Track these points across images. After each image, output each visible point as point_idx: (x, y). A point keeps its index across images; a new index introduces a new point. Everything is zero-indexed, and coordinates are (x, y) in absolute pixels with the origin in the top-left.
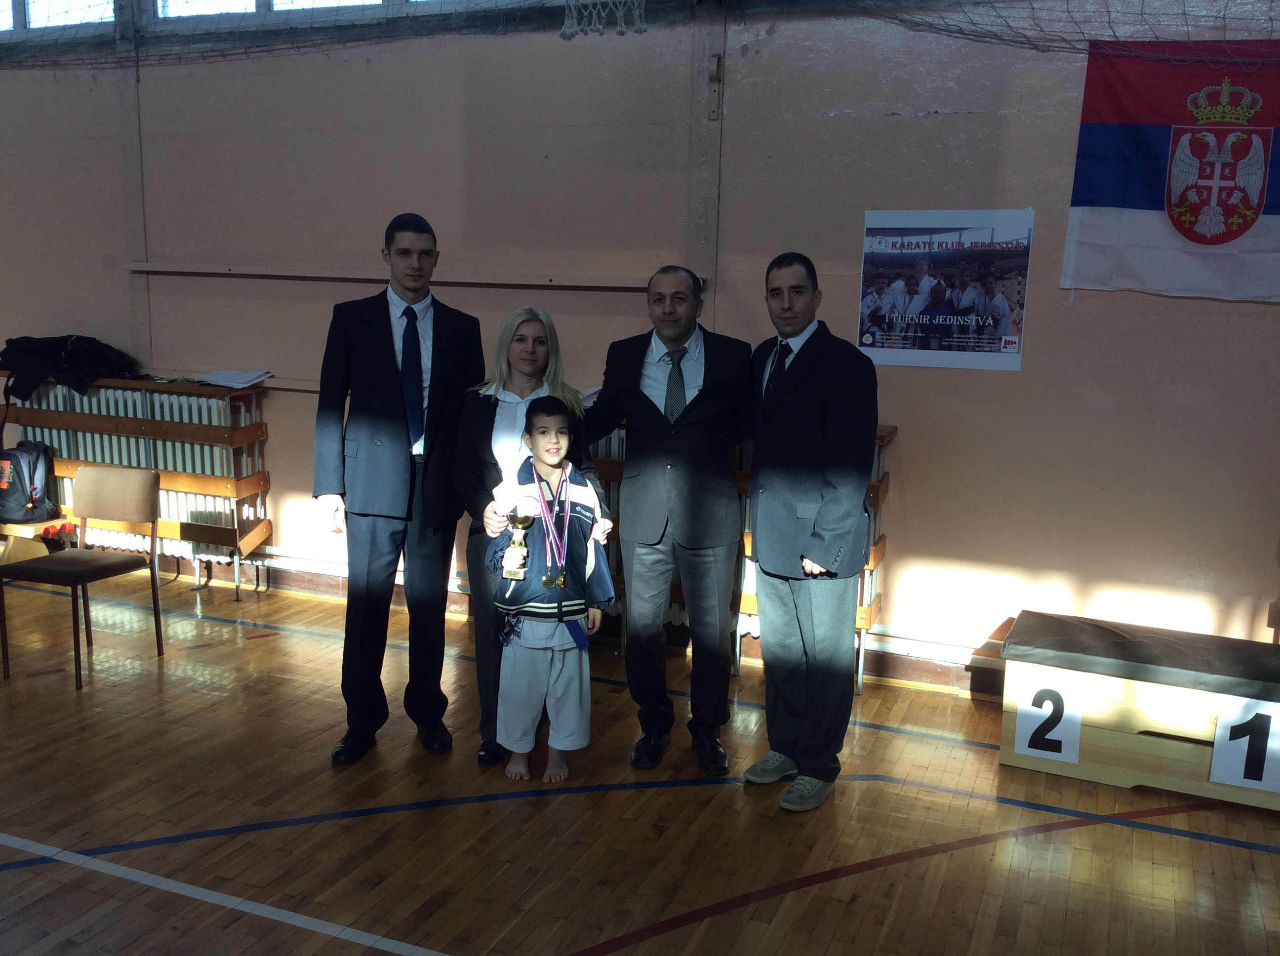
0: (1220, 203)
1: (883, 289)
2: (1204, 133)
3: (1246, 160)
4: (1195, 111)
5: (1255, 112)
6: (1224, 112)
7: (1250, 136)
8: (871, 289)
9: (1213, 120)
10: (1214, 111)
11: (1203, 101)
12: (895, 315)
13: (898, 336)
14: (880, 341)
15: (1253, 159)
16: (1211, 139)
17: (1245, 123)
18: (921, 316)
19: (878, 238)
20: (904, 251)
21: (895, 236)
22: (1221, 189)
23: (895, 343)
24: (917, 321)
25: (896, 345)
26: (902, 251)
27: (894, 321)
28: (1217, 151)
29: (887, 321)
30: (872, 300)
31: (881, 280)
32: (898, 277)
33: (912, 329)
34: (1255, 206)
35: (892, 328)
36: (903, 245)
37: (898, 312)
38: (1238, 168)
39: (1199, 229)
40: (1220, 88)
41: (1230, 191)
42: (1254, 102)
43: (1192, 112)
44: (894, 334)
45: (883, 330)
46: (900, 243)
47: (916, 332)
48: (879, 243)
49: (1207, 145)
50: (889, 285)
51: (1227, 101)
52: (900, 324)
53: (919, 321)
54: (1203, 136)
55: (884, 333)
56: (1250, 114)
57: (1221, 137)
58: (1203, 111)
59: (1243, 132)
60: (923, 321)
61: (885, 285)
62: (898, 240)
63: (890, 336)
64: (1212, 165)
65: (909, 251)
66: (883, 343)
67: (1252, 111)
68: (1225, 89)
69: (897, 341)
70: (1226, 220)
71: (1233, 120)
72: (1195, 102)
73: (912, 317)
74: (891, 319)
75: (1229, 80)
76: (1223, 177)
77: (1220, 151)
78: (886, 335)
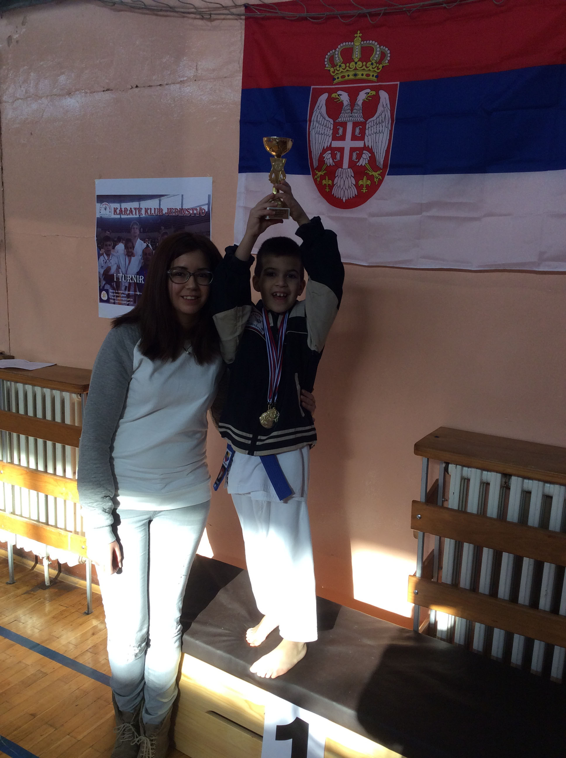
0: (352, 165)
1: (110, 251)
2: (339, 92)
3: (374, 118)
4: (332, 70)
5: (383, 67)
6: (356, 69)
7: (377, 93)
8: (102, 251)
9: (347, 78)
10: (348, 68)
11: (338, 59)
12: (120, 275)
13: (124, 294)
14: (112, 298)
15: (380, 117)
16: (345, 97)
17: (374, 79)
18: (138, 276)
19: (105, 205)
20: (123, 216)
21: (114, 202)
22: (352, 150)
23: (122, 300)
24: (136, 281)
25: (123, 302)
26: (120, 216)
27: (120, 280)
28: (349, 111)
29: (115, 280)
30: (103, 261)
31: (108, 243)
32: (119, 240)
33: (132, 288)
34: (381, 166)
35: (119, 286)
36: (121, 210)
37: (122, 272)
38: (367, 127)
39: (337, 192)
40: (352, 43)
41: (360, 151)
42: (383, 55)
43: (329, 70)
44: (121, 292)
45: (114, 289)
46: (119, 209)
47: (135, 291)
48: (105, 209)
49: (342, 103)
50: (114, 248)
51: (359, 57)
52: (124, 283)
53: (137, 281)
54: (338, 95)
55: (114, 291)
56: (378, 69)
57: (353, 94)
58: (338, 69)
59: (372, 88)
60: (139, 281)
61: (111, 248)
62: (117, 205)
63: (118, 293)
64: (344, 125)
65: (126, 216)
66: (114, 300)
67: (380, 66)
68: (357, 43)
69: (124, 299)
70: (357, 182)
71: (364, 77)
72: (332, 60)
73: (132, 277)
74: (118, 278)
75: (361, 35)
76: (354, 138)
77: (352, 110)
78: (116, 293)
